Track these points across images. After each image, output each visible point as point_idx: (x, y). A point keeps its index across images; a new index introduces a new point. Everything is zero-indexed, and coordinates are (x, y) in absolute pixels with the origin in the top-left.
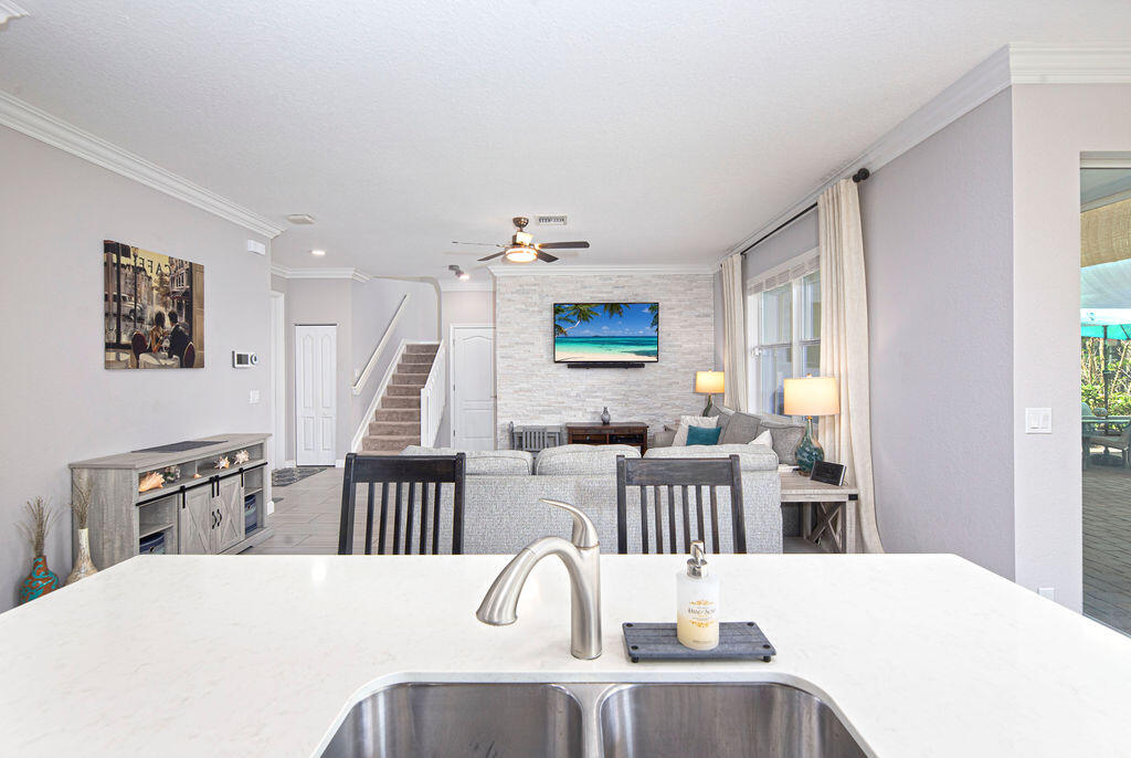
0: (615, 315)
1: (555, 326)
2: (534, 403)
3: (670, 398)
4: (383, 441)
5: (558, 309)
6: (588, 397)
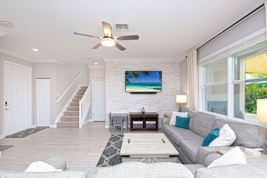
0: (147, 75)
1: (126, 79)
2: (118, 106)
3: (165, 104)
4: (67, 118)
5: (127, 73)
6: (137, 104)
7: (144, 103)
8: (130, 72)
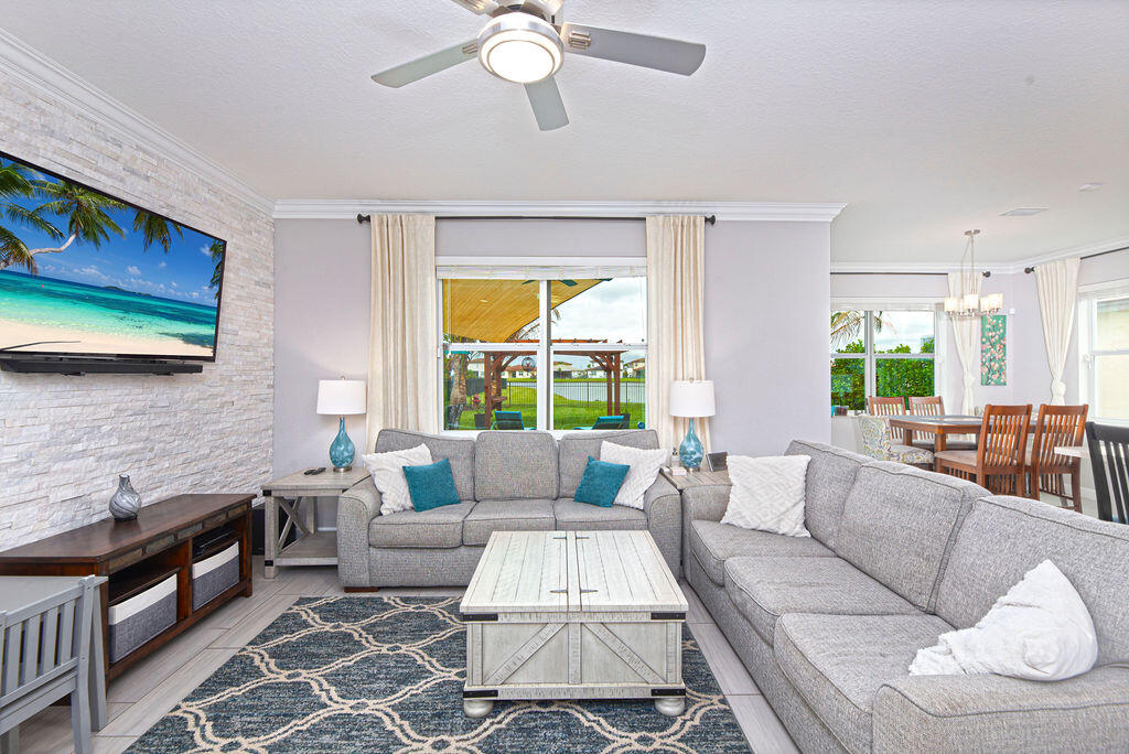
0: (155, 243)
7: (112, 445)
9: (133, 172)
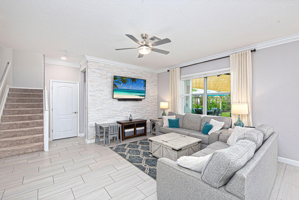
0: (134, 82)
1: (114, 85)
2: (103, 115)
3: (147, 110)
5: (115, 78)
6: (124, 111)
7: (130, 110)
8: (119, 77)
9: (133, 73)
